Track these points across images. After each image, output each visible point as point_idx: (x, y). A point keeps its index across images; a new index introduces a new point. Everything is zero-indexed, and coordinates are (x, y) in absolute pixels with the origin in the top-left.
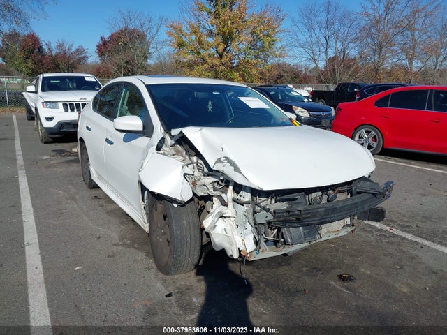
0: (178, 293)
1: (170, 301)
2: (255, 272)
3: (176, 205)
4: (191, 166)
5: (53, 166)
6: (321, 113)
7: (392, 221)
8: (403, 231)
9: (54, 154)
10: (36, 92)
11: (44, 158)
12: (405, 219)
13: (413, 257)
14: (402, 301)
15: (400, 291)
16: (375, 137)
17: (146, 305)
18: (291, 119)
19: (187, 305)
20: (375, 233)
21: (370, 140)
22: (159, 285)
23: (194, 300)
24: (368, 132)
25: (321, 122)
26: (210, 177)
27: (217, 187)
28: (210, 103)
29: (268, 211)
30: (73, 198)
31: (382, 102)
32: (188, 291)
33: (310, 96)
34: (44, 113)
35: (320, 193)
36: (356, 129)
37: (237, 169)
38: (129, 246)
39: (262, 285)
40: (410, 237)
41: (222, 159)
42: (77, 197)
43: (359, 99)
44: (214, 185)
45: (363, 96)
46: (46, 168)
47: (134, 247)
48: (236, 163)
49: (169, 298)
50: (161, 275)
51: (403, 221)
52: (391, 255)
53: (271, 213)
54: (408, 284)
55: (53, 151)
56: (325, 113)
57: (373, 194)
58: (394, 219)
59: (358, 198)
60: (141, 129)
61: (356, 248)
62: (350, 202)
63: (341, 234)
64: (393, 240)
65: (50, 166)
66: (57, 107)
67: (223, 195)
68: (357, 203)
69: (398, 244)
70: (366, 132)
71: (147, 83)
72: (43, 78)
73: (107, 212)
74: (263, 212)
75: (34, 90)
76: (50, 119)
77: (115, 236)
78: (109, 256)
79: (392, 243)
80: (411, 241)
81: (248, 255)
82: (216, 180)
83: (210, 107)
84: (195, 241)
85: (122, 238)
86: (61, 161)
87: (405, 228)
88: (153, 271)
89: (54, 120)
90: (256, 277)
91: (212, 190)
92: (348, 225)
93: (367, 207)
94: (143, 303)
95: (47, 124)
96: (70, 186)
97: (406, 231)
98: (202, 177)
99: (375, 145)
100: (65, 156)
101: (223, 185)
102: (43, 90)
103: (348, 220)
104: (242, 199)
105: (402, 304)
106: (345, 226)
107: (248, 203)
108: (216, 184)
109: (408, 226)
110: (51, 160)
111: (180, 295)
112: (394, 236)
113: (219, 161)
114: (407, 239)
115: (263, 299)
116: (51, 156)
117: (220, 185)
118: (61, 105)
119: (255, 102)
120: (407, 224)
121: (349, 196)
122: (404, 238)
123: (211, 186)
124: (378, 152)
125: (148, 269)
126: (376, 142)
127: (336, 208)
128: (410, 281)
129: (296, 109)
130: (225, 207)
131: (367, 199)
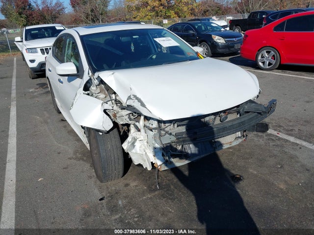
0: (109, 197)
1: (102, 204)
2: (168, 176)
3: (101, 134)
4: (110, 103)
5: (37, 97)
6: (234, 39)
7: (280, 126)
8: (287, 134)
9: (38, 86)
10: (22, 41)
11: (31, 91)
12: (291, 124)
13: (292, 157)
14: (279, 197)
15: (278, 187)
16: (274, 56)
17: (84, 208)
18: (197, 53)
19: (114, 206)
20: (265, 137)
21: (270, 58)
22: (96, 191)
23: (120, 202)
24: (268, 52)
25: (234, 46)
26: (126, 110)
27: (132, 117)
28: (132, 45)
29: (170, 134)
30: (46, 122)
31: (280, 27)
32: (116, 195)
33: (229, 25)
34: (28, 57)
35: (213, 117)
36: (259, 51)
37: (143, 105)
38: (79, 159)
39: (172, 187)
40: (292, 139)
41: (132, 97)
42: (49, 120)
43: (265, 24)
44: (129, 116)
45: (269, 21)
46: (30, 98)
47: (83, 160)
48: (142, 99)
49: (102, 201)
50: (98, 182)
51: (288, 126)
52: (275, 156)
53: (173, 135)
54: (286, 182)
55: (37, 85)
56: (237, 39)
57: (258, 113)
58: (281, 124)
59: (246, 117)
60: (76, 72)
61: (248, 151)
62: (239, 121)
63: (234, 144)
64: (278, 143)
65: (34, 97)
66: (36, 52)
67: (137, 124)
68: (244, 121)
69: (282, 146)
70: (267, 52)
71: (81, 34)
72: (26, 30)
73: (68, 132)
74: (167, 135)
75: (20, 40)
76: (32, 61)
77: (71, 151)
78: (64, 168)
79: (277, 146)
80: (293, 143)
81: (159, 167)
82: (130, 112)
83: (133, 48)
84: (119, 159)
85: (75, 152)
86: (42, 92)
87: (289, 132)
88: (94, 179)
89: (36, 62)
90: (169, 180)
91: (128, 120)
92: (239, 137)
93: (253, 123)
94: (83, 206)
95: (31, 65)
96: (45, 113)
97: (289, 135)
98: (120, 110)
99: (274, 62)
100: (45, 88)
101: (137, 115)
102: (26, 40)
103: (239, 134)
104: (151, 126)
105: (278, 199)
106: (237, 138)
107: (155, 129)
108: (131, 115)
109: (292, 130)
110: (35, 92)
111: (110, 199)
112: (280, 139)
113: (129, 98)
114: (290, 142)
115: (171, 199)
116: (35, 89)
117: (134, 116)
118: (39, 50)
119: (167, 42)
120: (291, 128)
121: (238, 116)
122: (287, 141)
123: (127, 117)
124: (277, 66)
125: (90, 177)
126: (274, 60)
127: (226, 127)
128: (287, 178)
129: (215, 37)
130: (139, 132)
131: (253, 117)
